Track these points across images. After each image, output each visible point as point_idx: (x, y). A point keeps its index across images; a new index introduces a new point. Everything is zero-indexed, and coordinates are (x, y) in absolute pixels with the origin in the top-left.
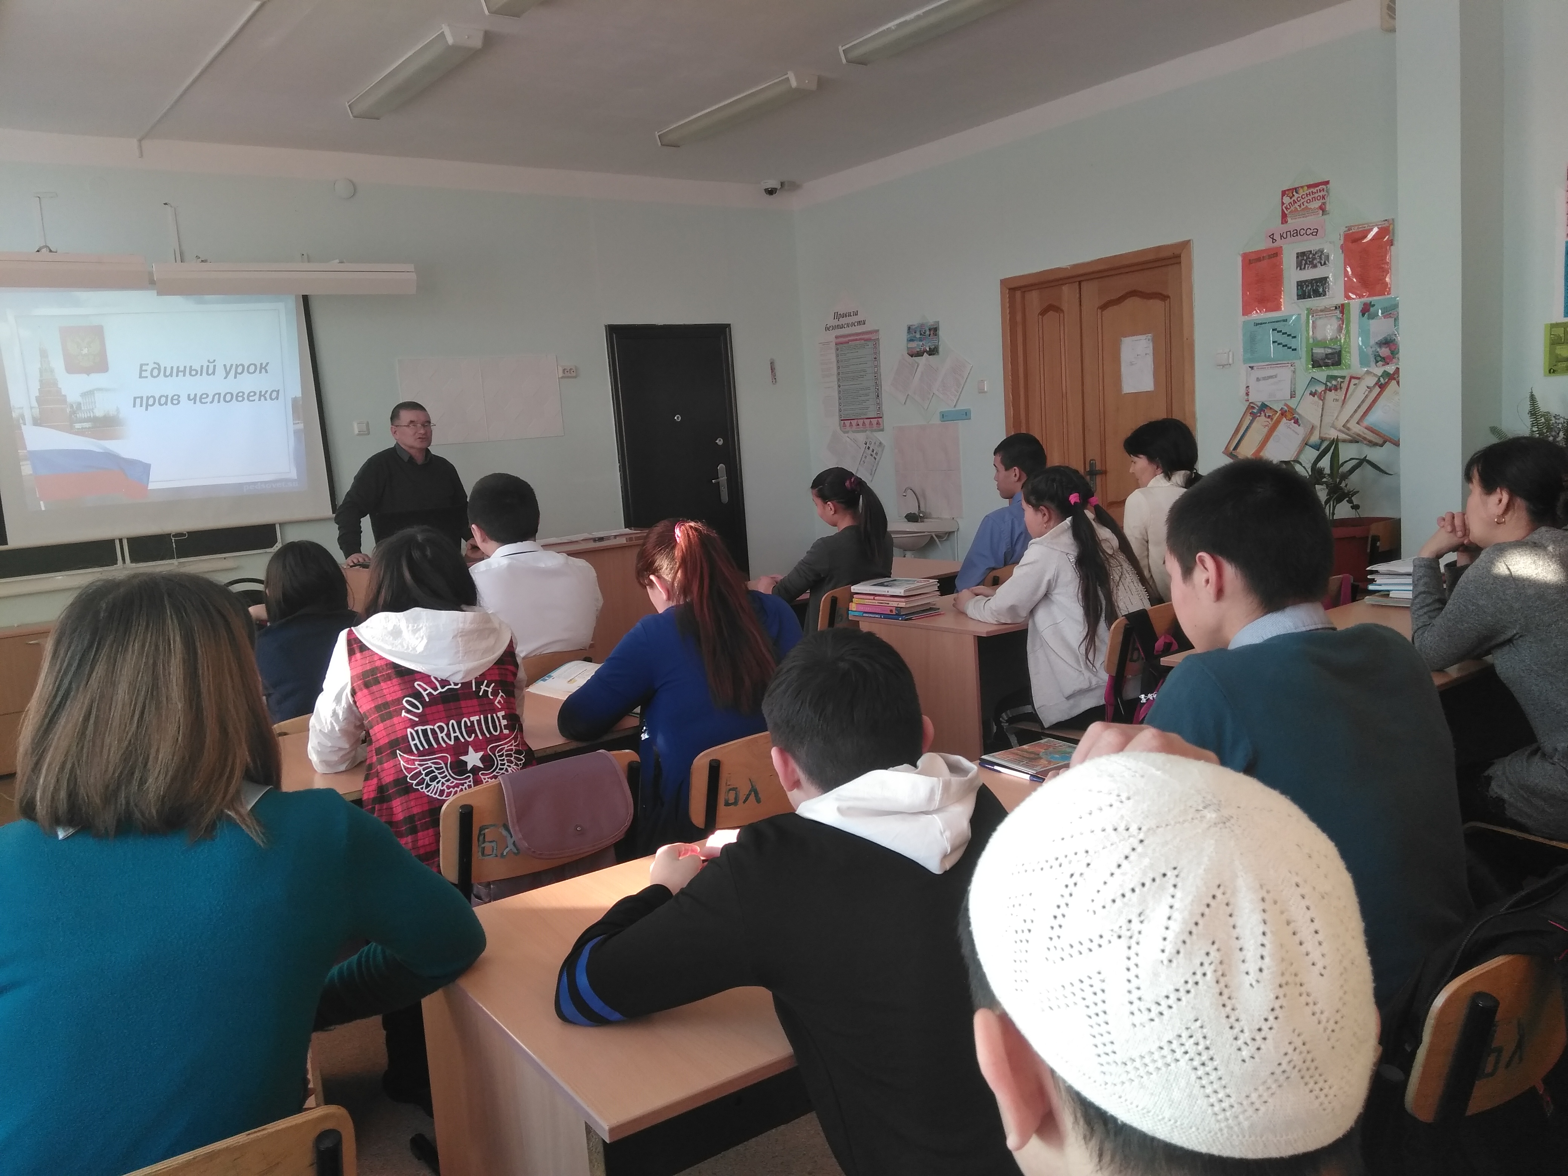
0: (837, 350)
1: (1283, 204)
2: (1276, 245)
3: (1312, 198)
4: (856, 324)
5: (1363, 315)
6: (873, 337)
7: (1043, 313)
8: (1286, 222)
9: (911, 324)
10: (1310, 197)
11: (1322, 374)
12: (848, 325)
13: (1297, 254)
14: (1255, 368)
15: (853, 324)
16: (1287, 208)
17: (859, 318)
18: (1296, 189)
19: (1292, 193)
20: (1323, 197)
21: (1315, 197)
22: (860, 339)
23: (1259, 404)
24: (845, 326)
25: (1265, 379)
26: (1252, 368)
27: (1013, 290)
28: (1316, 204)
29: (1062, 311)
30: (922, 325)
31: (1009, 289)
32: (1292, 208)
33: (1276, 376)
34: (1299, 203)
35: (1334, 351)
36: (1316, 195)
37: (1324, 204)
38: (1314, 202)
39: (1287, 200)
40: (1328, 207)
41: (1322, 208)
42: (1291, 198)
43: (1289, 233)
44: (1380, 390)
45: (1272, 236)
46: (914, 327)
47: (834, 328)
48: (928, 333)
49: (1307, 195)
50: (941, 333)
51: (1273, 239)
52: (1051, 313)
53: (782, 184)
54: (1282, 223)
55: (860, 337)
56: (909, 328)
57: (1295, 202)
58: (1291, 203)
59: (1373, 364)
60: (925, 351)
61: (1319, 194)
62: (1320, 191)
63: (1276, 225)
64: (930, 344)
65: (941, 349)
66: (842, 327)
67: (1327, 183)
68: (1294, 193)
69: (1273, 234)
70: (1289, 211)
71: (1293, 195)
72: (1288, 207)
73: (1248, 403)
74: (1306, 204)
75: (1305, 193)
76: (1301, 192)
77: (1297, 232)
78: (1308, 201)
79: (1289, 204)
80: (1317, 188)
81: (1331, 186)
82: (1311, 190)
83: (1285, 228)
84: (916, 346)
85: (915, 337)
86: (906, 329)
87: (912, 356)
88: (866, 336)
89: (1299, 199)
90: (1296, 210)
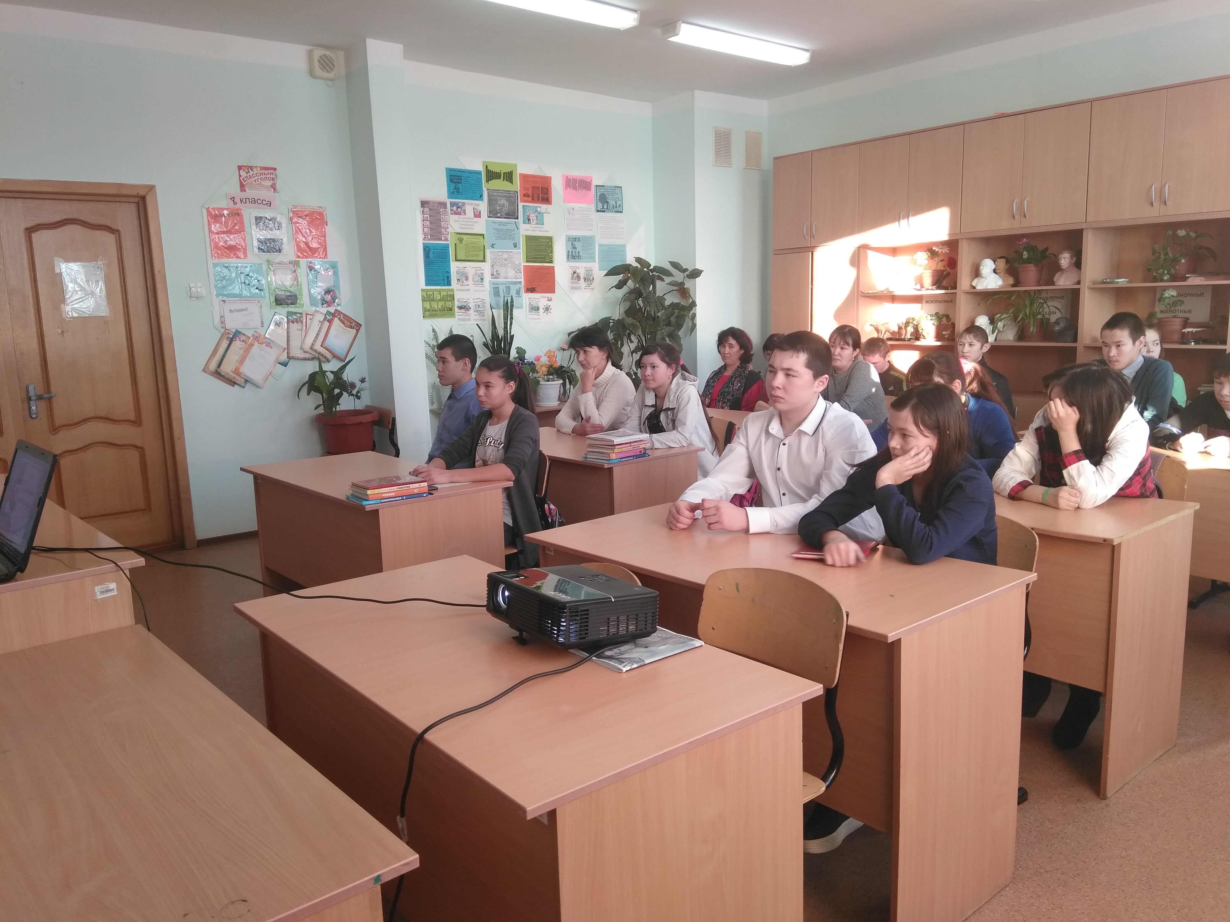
1: (240, 176)
2: (236, 207)
3: (265, 178)
5: (310, 270)
8: (244, 191)
10: (263, 177)
11: (283, 310)
13: (256, 217)
14: (227, 302)
16: (244, 180)
18: (251, 167)
19: (248, 170)
20: (273, 179)
23: (234, 331)
25: (237, 311)
26: (224, 301)
28: (269, 183)
32: (249, 181)
33: (246, 309)
34: (254, 179)
35: (291, 294)
36: (268, 176)
37: (275, 184)
38: (266, 181)
39: (243, 173)
40: (278, 188)
41: (273, 187)
42: (247, 173)
43: (247, 200)
44: (329, 325)
45: (233, 199)
49: (260, 174)
51: (234, 201)
54: (241, 191)
57: (250, 177)
58: (247, 176)
59: (320, 305)
61: (269, 176)
62: (270, 174)
63: (235, 190)
67: (275, 169)
68: (250, 170)
69: (234, 198)
70: (246, 183)
71: (249, 172)
72: (245, 179)
73: (223, 329)
74: (259, 180)
75: (258, 172)
76: (255, 170)
77: (255, 201)
78: (262, 179)
79: (246, 177)
80: (267, 171)
81: (278, 172)
82: (263, 171)
83: (244, 195)
89: (254, 175)
90: (252, 183)
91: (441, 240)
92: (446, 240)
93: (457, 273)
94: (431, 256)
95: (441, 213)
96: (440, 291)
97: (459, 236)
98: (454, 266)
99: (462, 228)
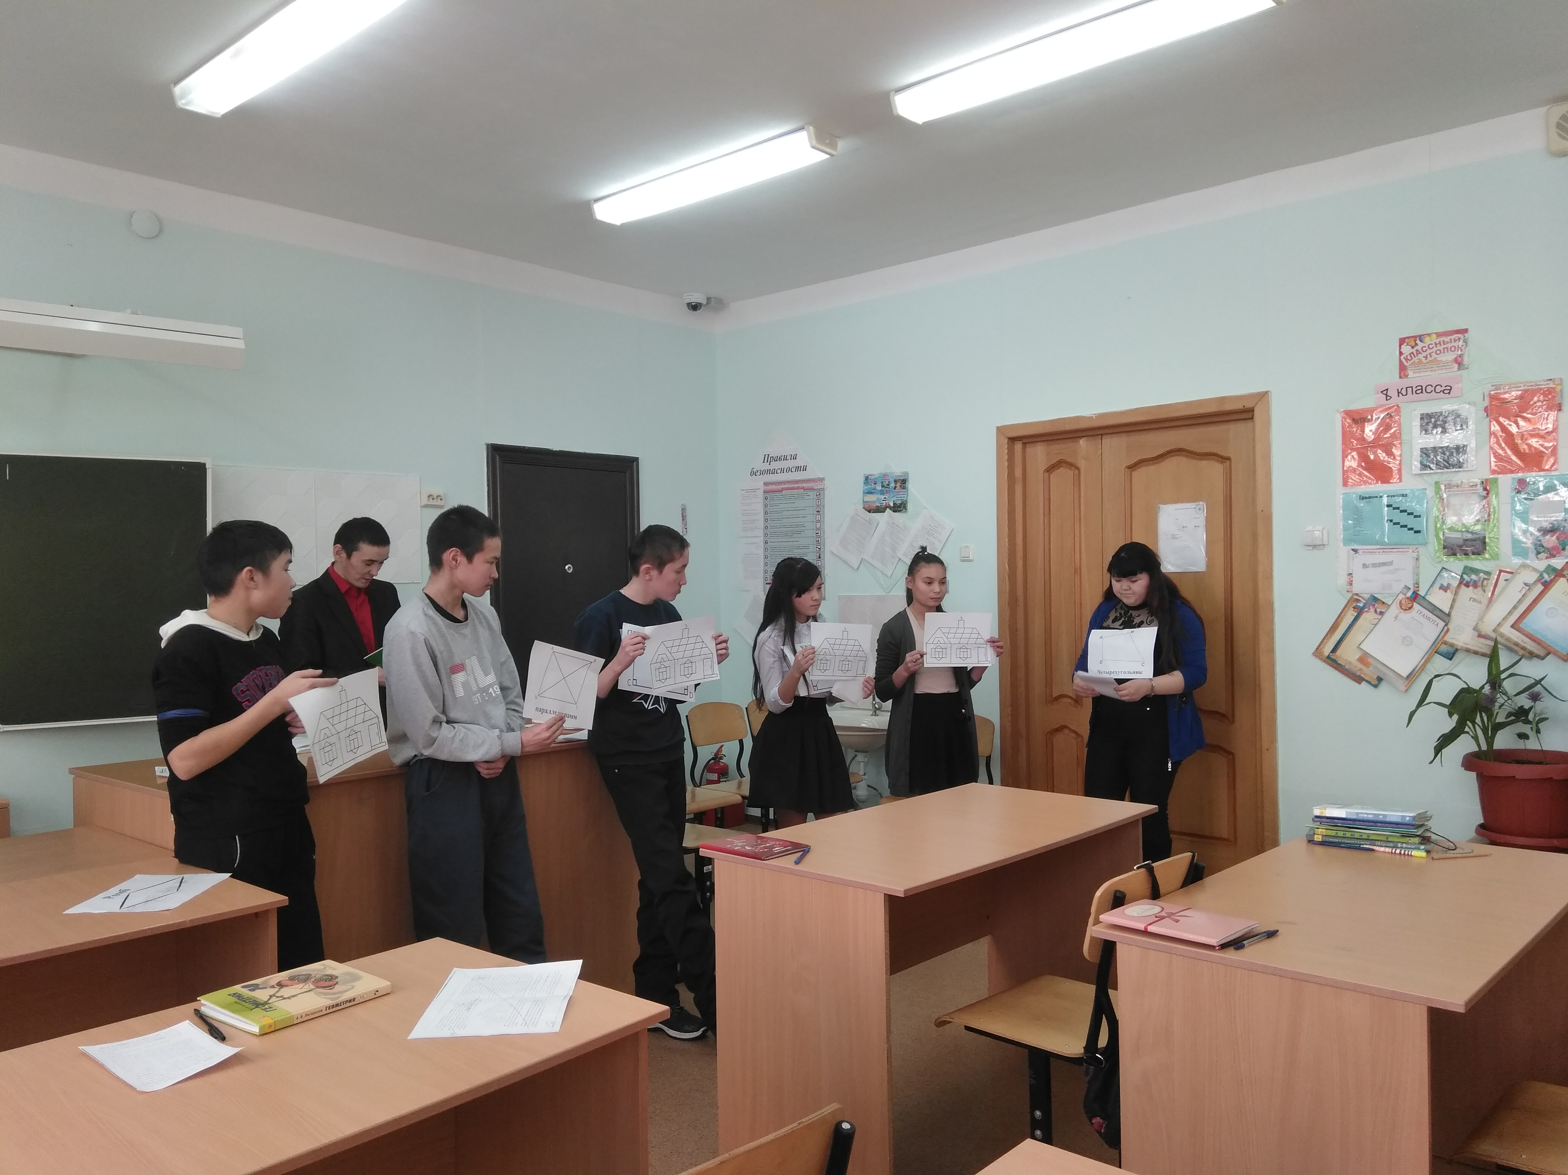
0: (766, 499)
1: (1401, 353)
2: (1390, 402)
3: (1444, 349)
4: (793, 470)
5: (1518, 494)
6: (817, 486)
7: (1050, 469)
8: (1406, 376)
9: (868, 473)
10: (1441, 348)
11: (1457, 565)
12: (782, 471)
13: (1422, 415)
14: (1360, 552)
15: (789, 470)
16: (1407, 359)
17: (799, 462)
18: (1420, 336)
19: (1415, 341)
20: (1460, 348)
21: (1447, 348)
22: (798, 488)
23: (1367, 596)
24: (779, 471)
25: (1374, 565)
26: (1355, 551)
27: (1012, 440)
28: (1449, 357)
29: (1078, 468)
30: (885, 476)
31: (1009, 438)
32: (1415, 359)
33: (1391, 563)
34: (1424, 354)
35: (1477, 536)
36: (1449, 345)
37: (1461, 356)
38: (1446, 354)
39: (1406, 349)
40: (1466, 361)
41: (1459, 362)
42: (1413, 347)
43: (1409, 390)
44: (1543, 587)
45: (1385, 392)
46: (873, 477)
47: (762, 473)
48: (893, 485)
49: (1436, 344)
50: (910, 485)
51: (1387, 396)
52: (1062, 471)
53: (709, 299)
54: (1400, 377)
55: (798, 485)
56: (867, 478)
57: (1418, 353)
58: (1412, 353)
59: (1532, 554)
60: (888, 507)
61: (1453, 344)
62: (1455, 341)
63: (1391, 378)
64: (895, 499)
65: (909, 506)
66: (774, 472)
67: (1465, 331)
68: (1418, 342)
69: (1387, 390)
70: (1410, 363)
71: (1416, 344)
72: (1409, 358)
73: (1350, 595)
74: (1434, 355)
75: (1433, 342)
76: (1427, 340)
77: (1422, 389)
78: (1438, 352)
79: (1410, 354)
80: (1450, 337)
81: (1469, 334)
82: (1441, 339)
83: (1406, 383)
84: (875, 499)
85: (875, 489)
86: (863, 479)
87: (869, 512)
88: (805, 485)
89: (1424, 349)
90: (1420, 362)
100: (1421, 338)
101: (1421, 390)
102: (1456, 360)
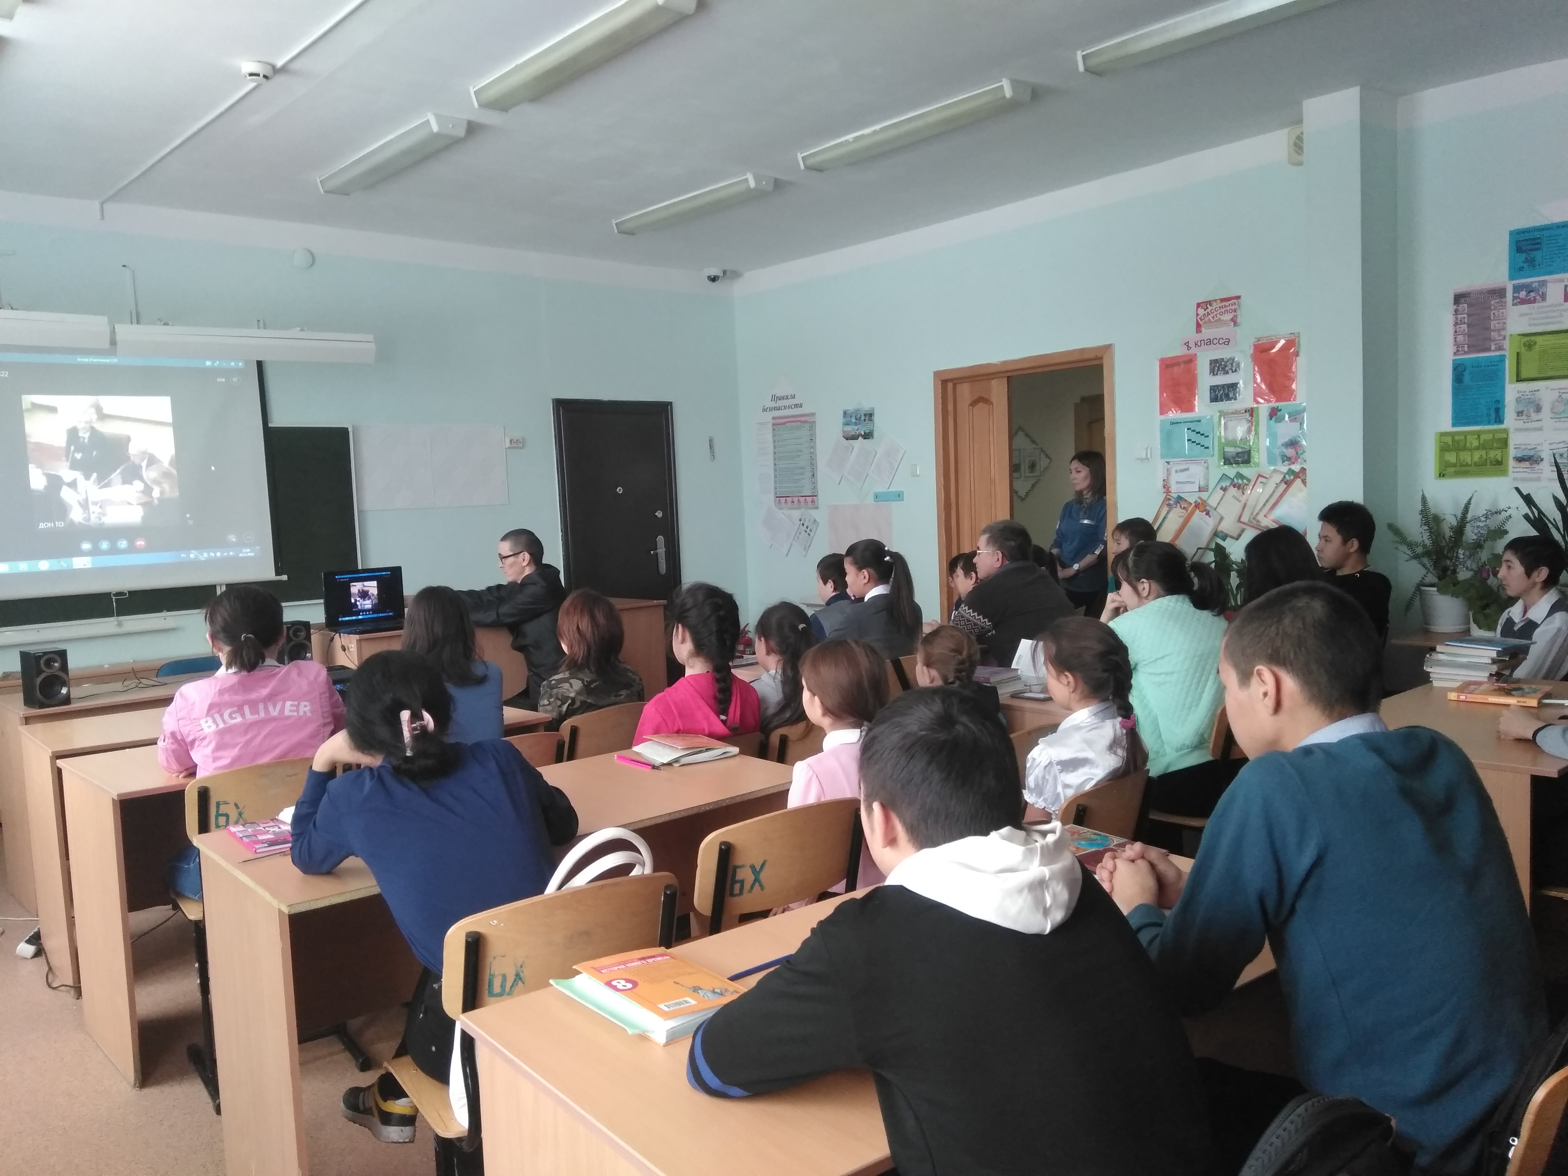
0: (774, 430)
1: (1198, 315)
2: (1192, 351)
3: (1225, 311)
4: (793, 407)
5: (1271, 419)
6: (810, 419)
7: (974, 404)
8: (1201, 332)
9: (847, 409)
10: (1223, 310)
11: (1232, 471)
12: (785, 408)
13: (1211, 361)
14: (1171, 463)
15: (790, 407)
16: (1201, 319)
17: (797, 401)
18: (1210, 301)
20: (1235, 311)
21: (1227, 310)
22: (797, 421)
23: (1176, 496)
24: (783, 408)
25: (1181, 473)
27: (945, 382)
28: (1228, 317)
29: (992, 403)
30: (857, 411)
31: (942, 381)
32: (1206, 319)
33: (1190, 470)
34: (1212, 315)
35: (1244, 450)
36: (1228, 308)
37: (1236, 316)
38: (1226, 315)
39: (1201, 312)
40: (1239, 320)
41: (1234, 320)
42: (1205, 310)
43: (1202, 342)
44: (1285, 486)
45: (1187, 344)
46: (850, 412)
47: (771, 409)
48: (863, 418)
49: (1220, 308)
50: (876, 418)
51: (1188, 346)
52: (981, 404)
53: (725, 272)
54: (1197, 332)
55: (796, 419)
56: (845, 413)
57: (1208, 314)
58: (1205, 314)
59: (1280, 463)
60: (860, 435)
61: (1231, 307)
62: (1232, 305)
63: (1190, 333)
64: (865, 429)
65: (875, 434)
66: (779, 409)
67: (1238, 298)
68: (1208, 306)
69: (1189, 342)
70: (1203, 321)
71: (1207, 308)
72: (1203, 318)
73: (1165, 495)
74: (1218, 315)
75: (1218, 306)
76: (1214, 304)
78: (1221, 314)
79: (1203, 315)
80: (1229, 302)
81: (1242, 301)
82: (1224, 304)
83: (1199, 337)
84: (851, 429)
85: (851, 421)
86: (842, 413)
87: (847, 439)
88: (802, 419)
89: (1212, 311)
90: (1210, 321)
91: (1489, 349)
92: (1500, 348)
93: (1518, 400)
94: (1467, 378)
95: (1492, 307)
96: (1478, 434)
97: (1528, 338)
98: (1512, 391)
99: (1535, 325)
100: (1209, 303)
101: (1210, 342)
102: (1232, 320)
